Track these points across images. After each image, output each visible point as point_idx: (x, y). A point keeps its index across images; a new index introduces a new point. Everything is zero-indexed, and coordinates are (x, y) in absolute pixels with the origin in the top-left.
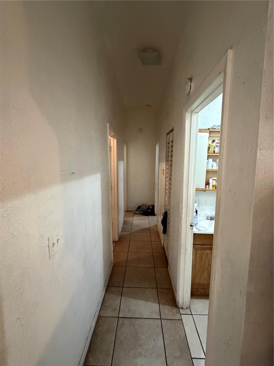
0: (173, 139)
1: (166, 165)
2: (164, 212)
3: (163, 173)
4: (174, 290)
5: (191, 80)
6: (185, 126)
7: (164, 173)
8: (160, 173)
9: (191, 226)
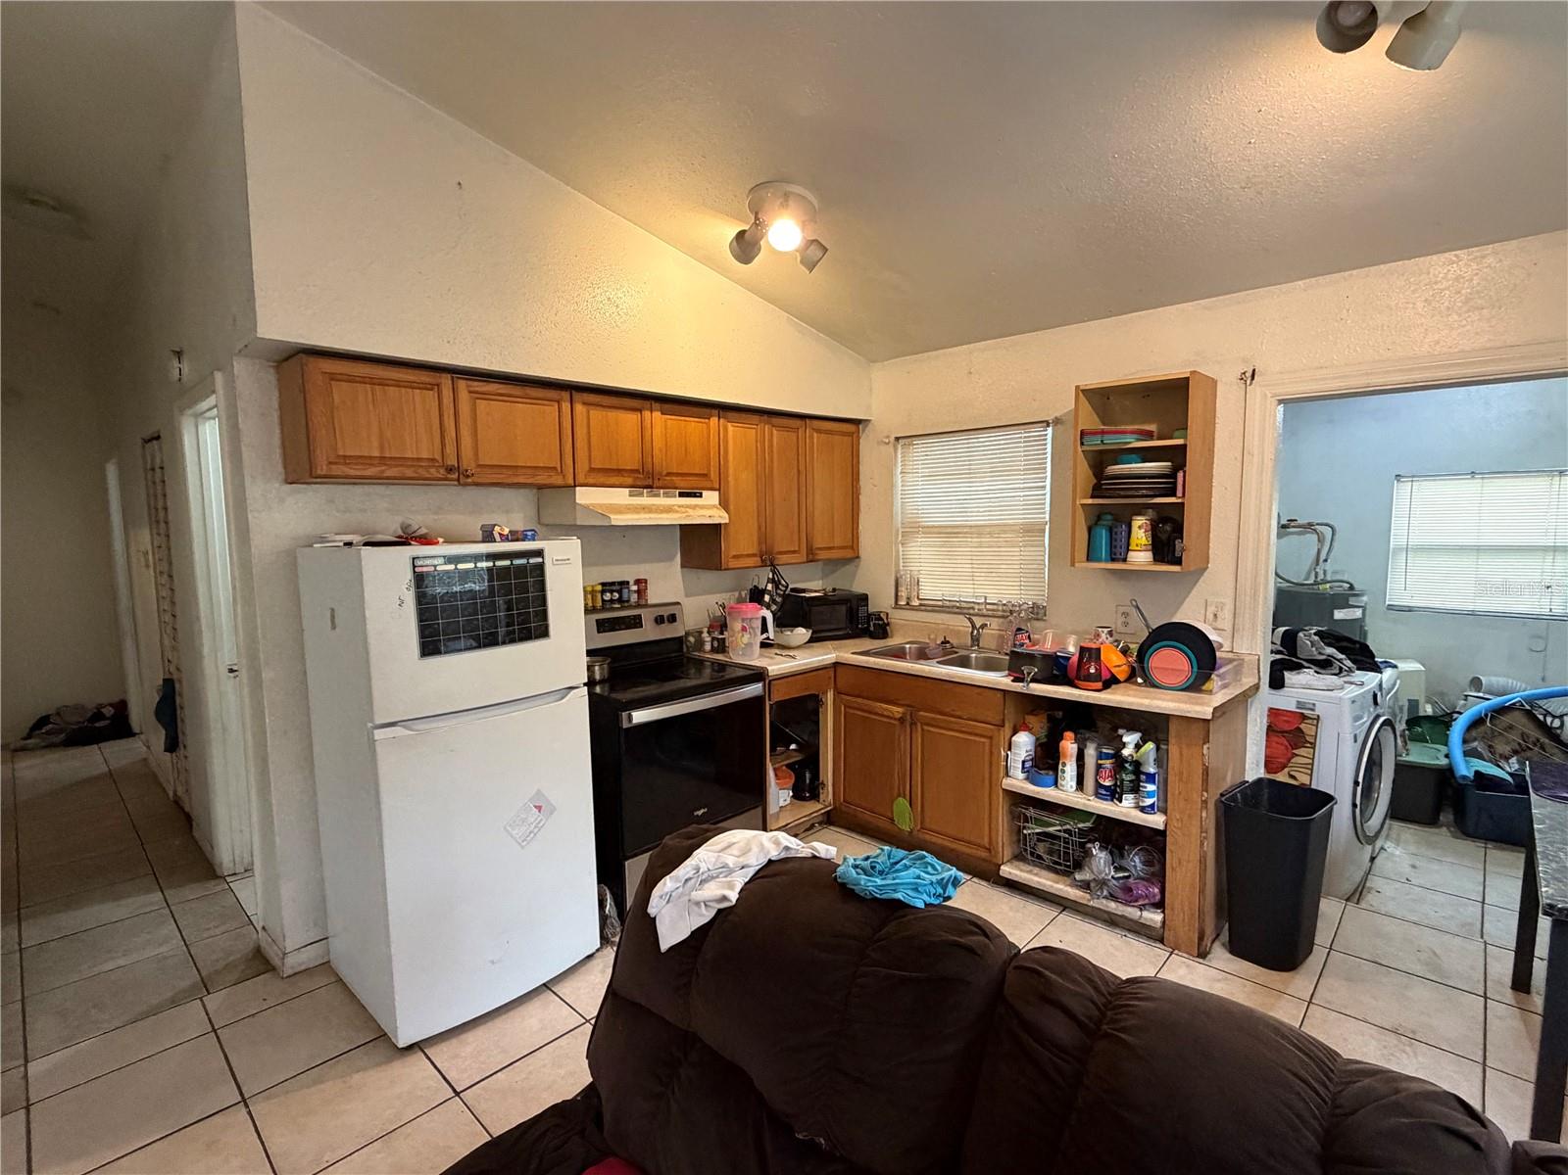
0: (162, 461)
1: (152, 535)
2: (161, 682)
3: (143, 564)
4: (206, 848)
5: (179, 354)
6: (182, 445)
7: (147, 560)
8: (134, 566)
9: (231, 671)
